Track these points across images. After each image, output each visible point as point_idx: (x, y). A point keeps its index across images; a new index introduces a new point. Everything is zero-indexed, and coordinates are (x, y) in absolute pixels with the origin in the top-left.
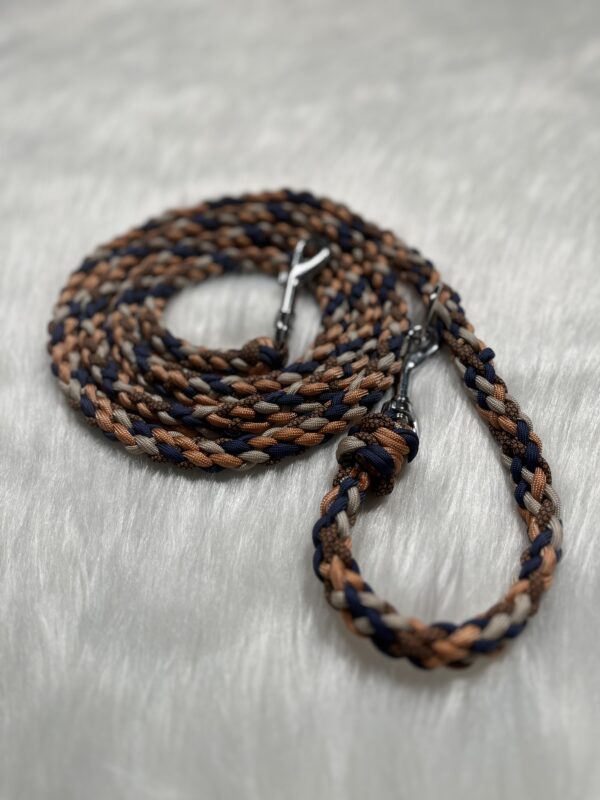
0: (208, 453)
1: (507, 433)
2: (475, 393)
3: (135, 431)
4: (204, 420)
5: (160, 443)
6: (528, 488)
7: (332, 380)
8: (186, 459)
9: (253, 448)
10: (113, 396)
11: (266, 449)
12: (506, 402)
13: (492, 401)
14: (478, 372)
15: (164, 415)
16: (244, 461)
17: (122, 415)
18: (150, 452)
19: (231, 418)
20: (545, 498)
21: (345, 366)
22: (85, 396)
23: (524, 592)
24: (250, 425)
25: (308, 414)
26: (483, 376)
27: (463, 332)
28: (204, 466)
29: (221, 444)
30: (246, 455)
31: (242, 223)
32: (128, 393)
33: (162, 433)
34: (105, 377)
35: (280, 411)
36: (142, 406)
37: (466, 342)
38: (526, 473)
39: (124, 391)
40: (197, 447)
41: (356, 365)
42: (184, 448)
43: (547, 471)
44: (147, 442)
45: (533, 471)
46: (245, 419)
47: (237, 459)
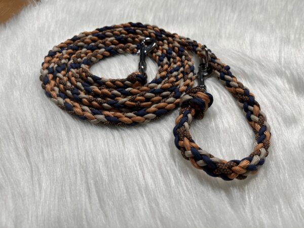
0: (130, 117)
1: (240, 94)
2: (225, 82)
3: (94, 114)
4: (124, 105)
5: (107, 117)
6: (252, 113)
7: (172, 82)
8: (120, 122)
9: (148, 113)
10: (80, 101)
11: (154, 112)
12: (238, 83)
13: (232, 83)
14: (225, 74)
15: (106, 105)
16: (146, 119)
17: (86, 108)
18: (103, 121)
19: (136, 102)
20: (260, 115)
21: (176, 77)
22: (66, 103)
23: (262, 147)
24: (144, 104)
25: (167, 97)
26: (227, 75)
27: (216, 60)
28: (130, 123)
29: (134, 114)
30: (146, 116)
31: (114, 35)
32: (86, 99)
33: (107, 113)
34: (73, 94)
35: (155, 96)
36: (95, 103)
37: (218, 64)
38: (250, 108)
39: (84, 98)
40: (124, 116)
41: (179, 77)
42: (118, 117)
43: (258, 106)
44: (101, 117)
45: (253, 106)
46: (141, 101)
47: (142, 118)
